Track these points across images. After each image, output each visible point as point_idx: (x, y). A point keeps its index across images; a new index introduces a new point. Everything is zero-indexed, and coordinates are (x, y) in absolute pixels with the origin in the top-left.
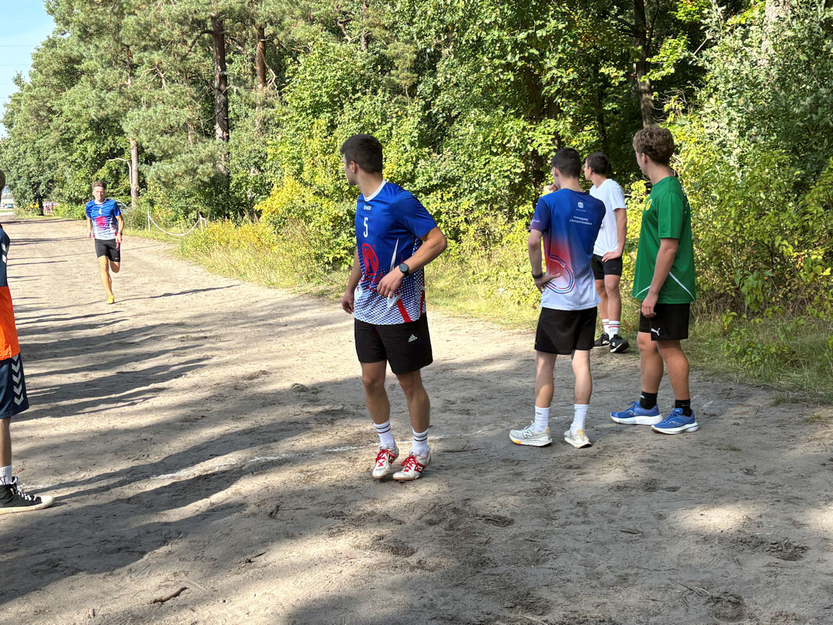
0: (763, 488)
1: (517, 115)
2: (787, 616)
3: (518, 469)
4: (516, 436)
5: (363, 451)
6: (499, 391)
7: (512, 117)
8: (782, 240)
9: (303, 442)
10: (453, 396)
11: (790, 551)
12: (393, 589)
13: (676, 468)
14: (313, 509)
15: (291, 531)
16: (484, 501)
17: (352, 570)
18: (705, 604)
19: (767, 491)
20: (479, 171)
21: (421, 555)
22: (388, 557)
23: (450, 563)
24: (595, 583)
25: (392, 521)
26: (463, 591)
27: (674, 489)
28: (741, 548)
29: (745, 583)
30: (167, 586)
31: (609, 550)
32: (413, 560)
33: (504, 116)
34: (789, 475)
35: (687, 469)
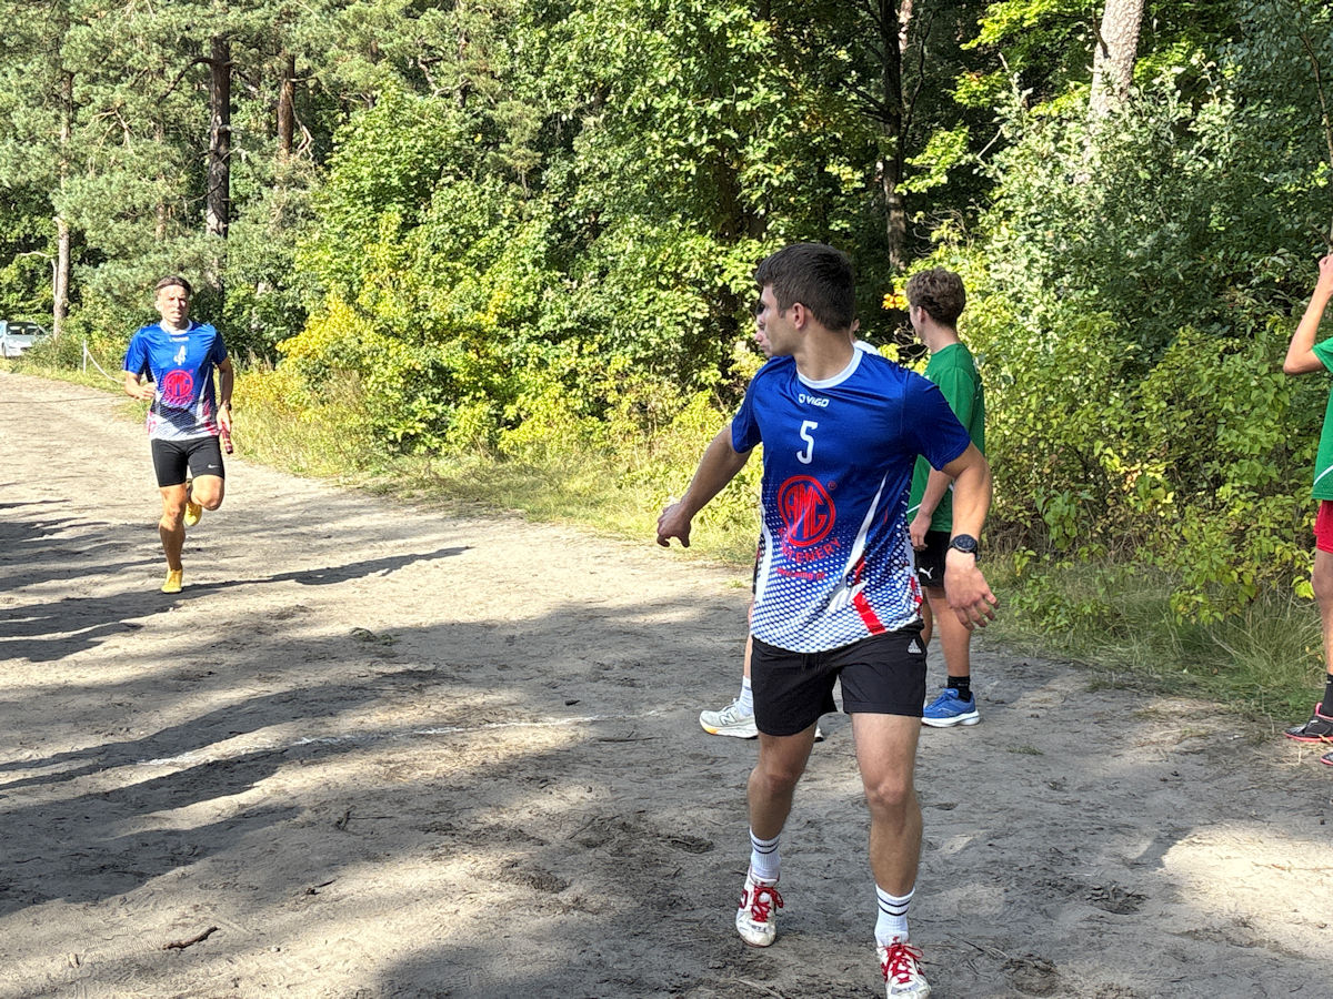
0: (1078, 810)
1: (702, 230)
2: (1119, 990)
3: (714, 770)
4: (710, 720)
5: (474, 735)
6: (678, 653)
7: (693, 231)
8: (1105, 447)
9: (375, 718)
10: (608, 657)
11: (1119, 900)
12: (539, 938)
13: (948, 776)
14: (404, 818)
15: (373, 850)
16: (667, 814)
17: (474, 910)
18: (1002, 970)
19: (1084, 814)
20: (638, 311)
21: (577, 889)
22: (526, 892)
23: (622, 904)
24: (840, 936)
25: (529, 840)
26: (645, 943)
27: (949, 807)
28: (1050, 893)
29: (1057, 944)
30: (185, 925)
31: (857, 891)
32: (566, 897)
33: (681, 229)
34: (1115, 793)
35: (967, 778)
